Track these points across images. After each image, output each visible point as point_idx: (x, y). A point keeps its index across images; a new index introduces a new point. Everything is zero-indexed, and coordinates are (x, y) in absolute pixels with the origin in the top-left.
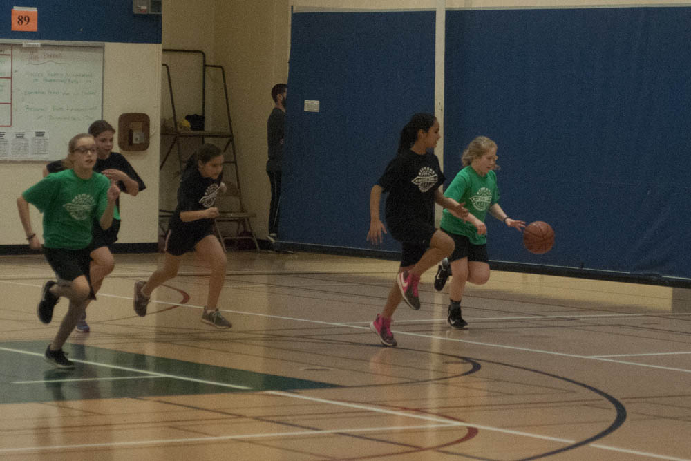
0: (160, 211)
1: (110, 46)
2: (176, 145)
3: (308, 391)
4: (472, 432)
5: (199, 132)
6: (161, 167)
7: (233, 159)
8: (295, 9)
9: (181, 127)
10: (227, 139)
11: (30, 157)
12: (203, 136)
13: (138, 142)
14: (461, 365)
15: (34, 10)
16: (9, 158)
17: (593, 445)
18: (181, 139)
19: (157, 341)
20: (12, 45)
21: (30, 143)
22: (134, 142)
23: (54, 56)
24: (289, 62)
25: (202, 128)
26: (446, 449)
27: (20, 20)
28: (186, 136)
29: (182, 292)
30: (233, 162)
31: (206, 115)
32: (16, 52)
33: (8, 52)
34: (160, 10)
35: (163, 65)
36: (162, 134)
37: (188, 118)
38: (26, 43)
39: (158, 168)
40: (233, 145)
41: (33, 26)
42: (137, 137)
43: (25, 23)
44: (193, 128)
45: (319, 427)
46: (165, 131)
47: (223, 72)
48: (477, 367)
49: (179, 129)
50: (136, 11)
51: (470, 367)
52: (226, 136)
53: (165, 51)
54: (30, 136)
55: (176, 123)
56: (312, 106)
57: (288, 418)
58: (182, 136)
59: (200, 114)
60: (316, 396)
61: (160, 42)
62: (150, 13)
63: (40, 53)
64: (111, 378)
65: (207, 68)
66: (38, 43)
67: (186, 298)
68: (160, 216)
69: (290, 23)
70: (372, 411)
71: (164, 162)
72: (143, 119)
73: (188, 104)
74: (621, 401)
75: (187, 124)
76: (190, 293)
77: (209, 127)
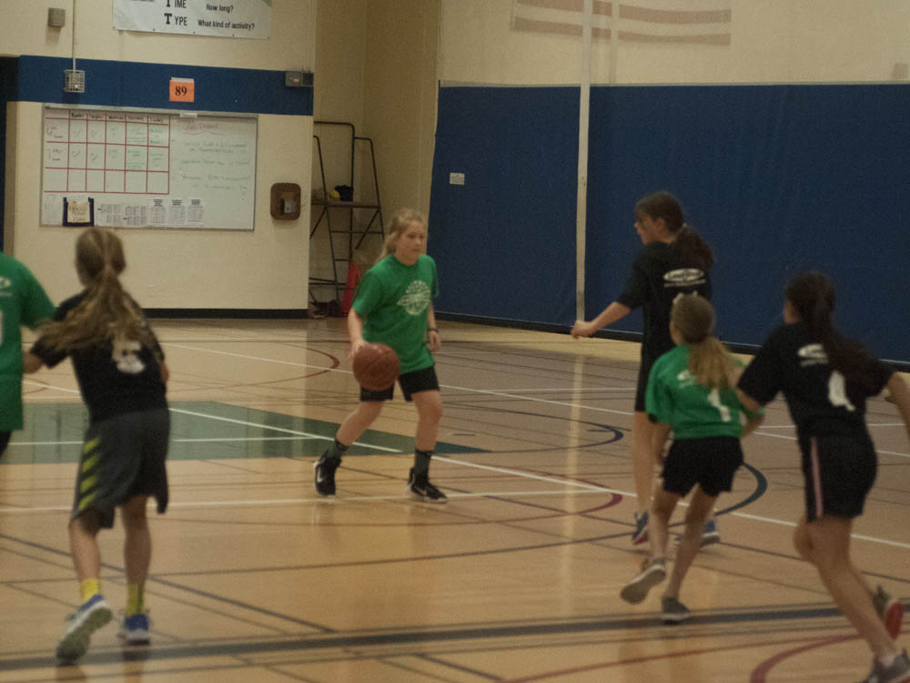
0: (311, 278)
1: (263, 117)
2: (325, 215)
3: (457, 455)
4: (617, 499)
5: (347, 203)
6: (312, 235)
7: (380, 230)
8: (442, 83)
9: (330, 196)
10: (374, 211)
11: (186, 224)
12: (352, 207)
13: (289, 211)
14: (603, 434)
15: (191, 81)
16: (166, 225)
17: (735, 513)
18: (331, 210)
19: (306, 403)
20: (170, 116)
21: (186, 209)
22: (286, 211)
23: (209, 127)
24: (436, 136)
25: (350, 199)
26: (593, 514)
27: (178, 90)
28: (335, 206)
29: (332, 357)
30: (379, 233)
31: (355, 188)
32: (174, 122)
33: (166, 121)
34: (311, 83)
35: (314, 136)
36: (312, 204)
37: (338, 188)
38: (183, 113)
39: (309, 237)
40: (381, 214)
41: (190, 97)
42: (289, 207)
43: (182, 93)
44: (342, 199)
45: (469, 490)
46: (315, 201)
47: (371, 143)
48: (619, 436)
49: (329, 198)
50: (288, 83)
51: (612, 435)
52: (373, 207)
53: (316, 123)
54: (186, 204)
55: (326, 194)
56: (457, 178)
57: (440, 481)
58: (332, 206)
59: (349, 185)
60: (462, 460)
61: (311, 114)
62: (302, 85)
63: (197, 123)
64: (263, 439)
65: (356, 140)
66: (194, 114)
67: (336, 364)
68: (310, 284)
69: (437, 97)
70: (516, 476)
71: (314, 230)
72: (294, 190)
73: (338, 176)
74: (761, 471)
75: (336, 194)
76: (340, 360)
77: (357, 198)
